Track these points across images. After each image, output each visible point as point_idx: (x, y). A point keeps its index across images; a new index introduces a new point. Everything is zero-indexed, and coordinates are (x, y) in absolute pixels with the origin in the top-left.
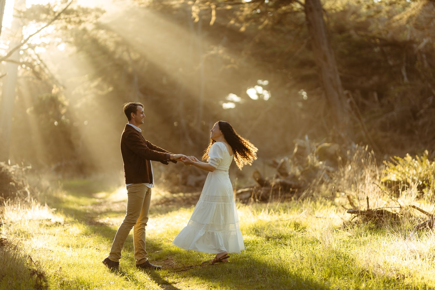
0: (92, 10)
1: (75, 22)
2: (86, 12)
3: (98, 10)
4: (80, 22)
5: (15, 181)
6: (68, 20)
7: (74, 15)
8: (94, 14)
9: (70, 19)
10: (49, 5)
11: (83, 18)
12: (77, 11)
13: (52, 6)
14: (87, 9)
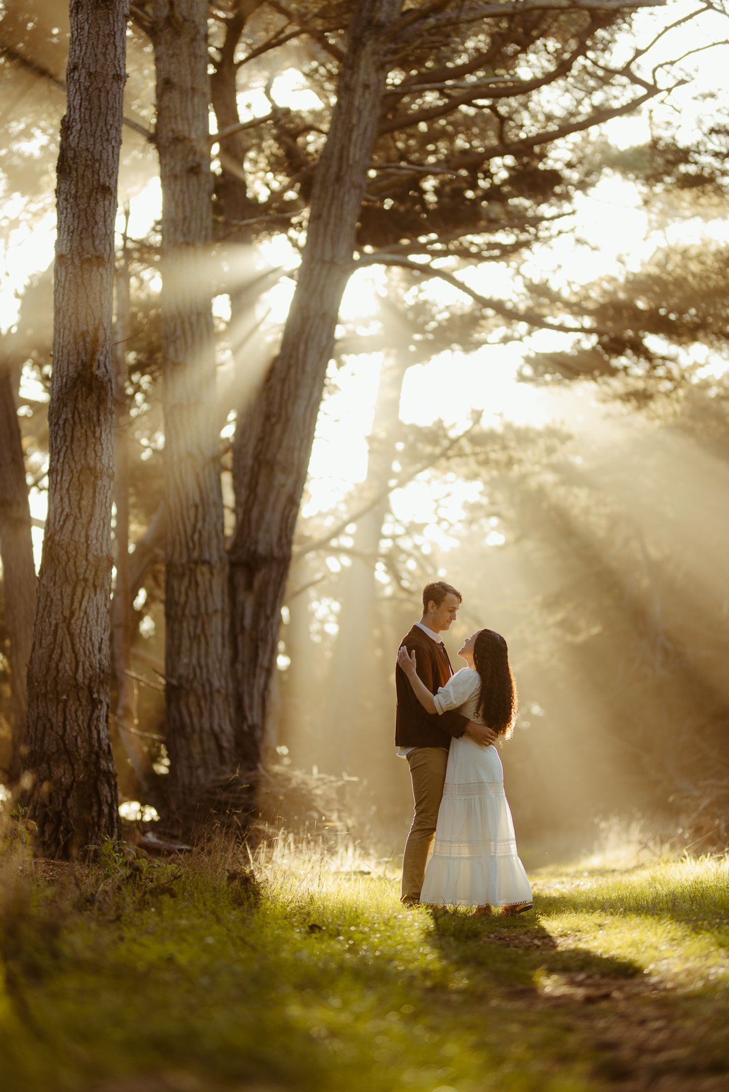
0: (540, 434)
1: (497, 462)
2: (524, 437)
3: (551, 433)
4: (510, 463)
5: (320, 808)
6: (482, 457)
7: (497, 447)
8: (541, 444)
9: (486, 453)
10: (439, 423)
11: (517, 454)
12: (502, 438)
13: (446, 424)
14: (527, 430)
